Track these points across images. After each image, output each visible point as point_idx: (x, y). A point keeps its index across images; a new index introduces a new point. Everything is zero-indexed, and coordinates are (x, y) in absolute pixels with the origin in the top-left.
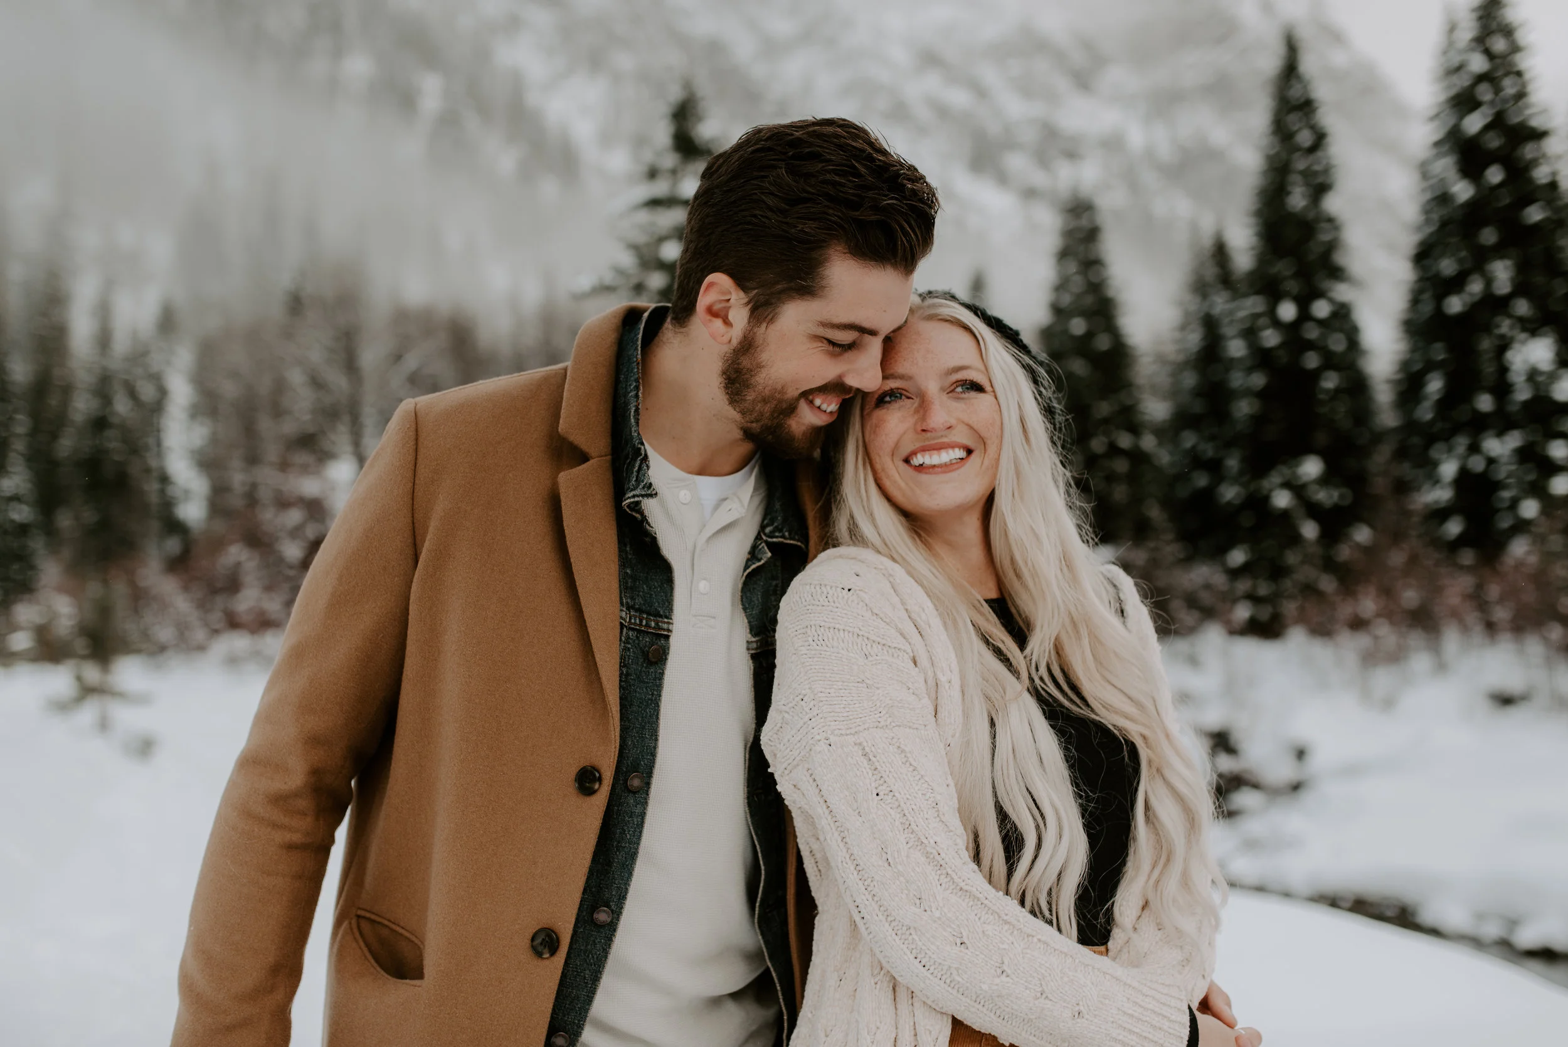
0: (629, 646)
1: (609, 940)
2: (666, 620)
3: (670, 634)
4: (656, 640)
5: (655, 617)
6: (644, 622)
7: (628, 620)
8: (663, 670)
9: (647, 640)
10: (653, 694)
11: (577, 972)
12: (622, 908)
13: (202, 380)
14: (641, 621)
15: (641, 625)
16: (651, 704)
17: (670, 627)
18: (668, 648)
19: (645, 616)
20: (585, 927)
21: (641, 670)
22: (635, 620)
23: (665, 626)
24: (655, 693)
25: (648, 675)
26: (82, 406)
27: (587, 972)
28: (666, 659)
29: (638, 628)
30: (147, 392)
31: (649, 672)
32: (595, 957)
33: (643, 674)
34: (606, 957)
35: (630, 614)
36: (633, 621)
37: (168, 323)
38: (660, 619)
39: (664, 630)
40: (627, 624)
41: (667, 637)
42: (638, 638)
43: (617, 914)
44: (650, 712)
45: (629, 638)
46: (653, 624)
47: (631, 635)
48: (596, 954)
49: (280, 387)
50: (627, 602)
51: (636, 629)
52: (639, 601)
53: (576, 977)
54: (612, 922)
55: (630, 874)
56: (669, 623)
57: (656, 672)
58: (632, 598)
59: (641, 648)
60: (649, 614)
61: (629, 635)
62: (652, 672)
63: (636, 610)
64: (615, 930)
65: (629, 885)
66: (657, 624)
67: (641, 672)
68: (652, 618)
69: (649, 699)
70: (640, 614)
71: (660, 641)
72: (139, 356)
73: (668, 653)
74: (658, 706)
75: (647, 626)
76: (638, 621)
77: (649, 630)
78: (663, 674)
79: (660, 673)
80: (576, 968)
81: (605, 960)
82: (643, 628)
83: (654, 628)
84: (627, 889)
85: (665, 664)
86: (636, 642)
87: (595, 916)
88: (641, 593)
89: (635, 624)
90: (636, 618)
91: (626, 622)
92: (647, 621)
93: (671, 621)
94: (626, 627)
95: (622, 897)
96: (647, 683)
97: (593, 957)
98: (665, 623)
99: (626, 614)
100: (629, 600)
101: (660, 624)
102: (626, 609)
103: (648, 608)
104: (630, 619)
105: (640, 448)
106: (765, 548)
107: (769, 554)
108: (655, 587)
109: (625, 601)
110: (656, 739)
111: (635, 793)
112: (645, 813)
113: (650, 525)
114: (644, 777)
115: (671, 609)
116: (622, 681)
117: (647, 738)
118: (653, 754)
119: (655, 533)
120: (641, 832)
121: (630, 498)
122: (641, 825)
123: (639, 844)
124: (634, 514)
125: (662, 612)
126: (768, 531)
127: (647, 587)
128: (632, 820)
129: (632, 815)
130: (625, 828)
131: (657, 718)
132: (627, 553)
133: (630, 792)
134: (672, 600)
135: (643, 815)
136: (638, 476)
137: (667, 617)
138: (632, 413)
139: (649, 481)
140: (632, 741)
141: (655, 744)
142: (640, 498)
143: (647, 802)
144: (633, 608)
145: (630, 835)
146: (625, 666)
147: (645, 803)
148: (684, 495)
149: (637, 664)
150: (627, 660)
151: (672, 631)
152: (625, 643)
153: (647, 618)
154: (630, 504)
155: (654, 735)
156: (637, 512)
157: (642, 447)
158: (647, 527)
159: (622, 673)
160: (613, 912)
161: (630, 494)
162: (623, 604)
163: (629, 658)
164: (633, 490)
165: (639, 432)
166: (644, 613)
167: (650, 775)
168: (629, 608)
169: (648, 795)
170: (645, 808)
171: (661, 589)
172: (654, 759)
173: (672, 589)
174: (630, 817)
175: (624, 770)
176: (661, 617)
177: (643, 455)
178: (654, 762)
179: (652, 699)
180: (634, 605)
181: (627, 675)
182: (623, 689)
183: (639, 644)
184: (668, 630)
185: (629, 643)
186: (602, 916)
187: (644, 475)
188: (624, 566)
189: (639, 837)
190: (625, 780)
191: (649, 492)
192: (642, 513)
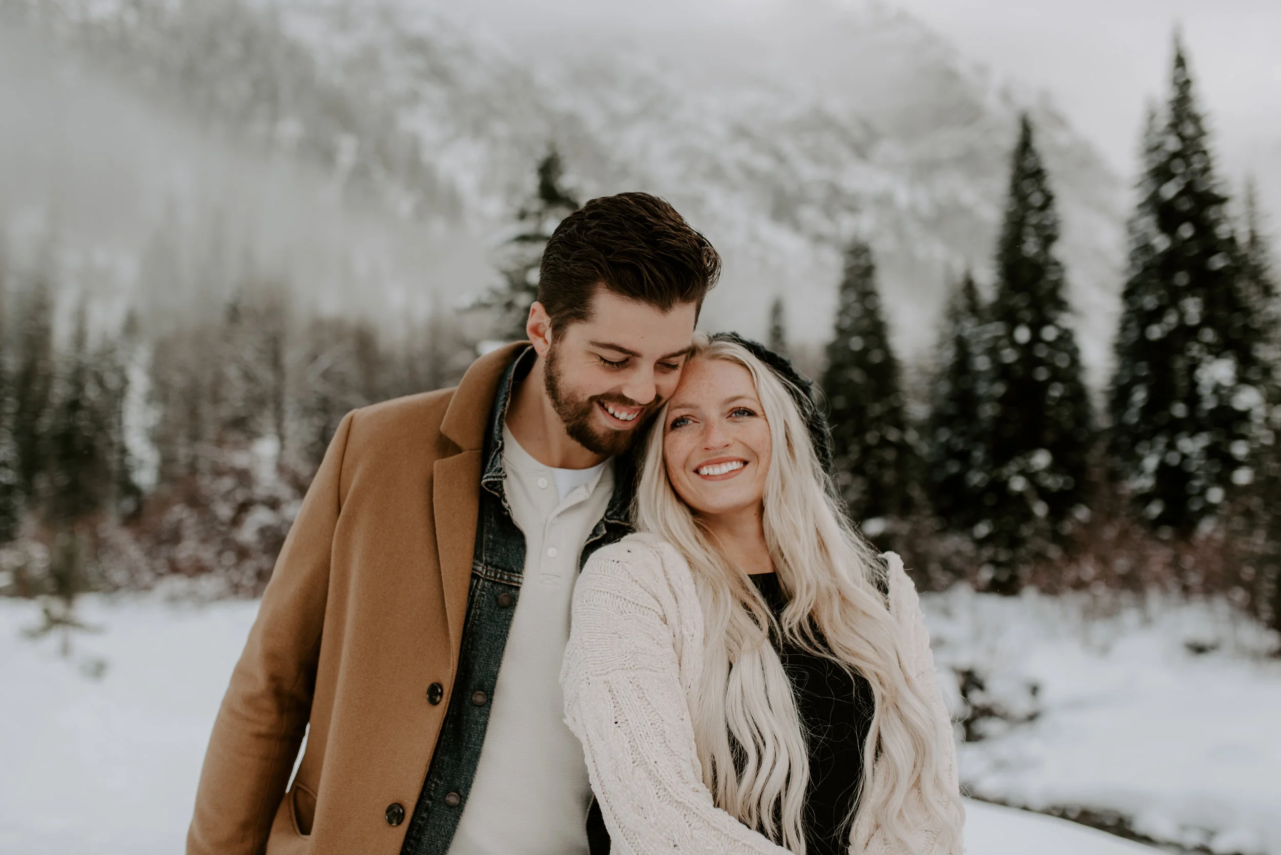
0: (484, 593)
1: (458, 817)
2: (517, 575)
3: (519, 585)
4: (508, 589)
5: (509, 572)
6: (499, 576)
7: (484, 573)
8: (512, 613)
9: (500, 589)
10: (502, 631)
11: (432, 841)
12: (468, 794)
13: (156, 373)
14: (496, 575)
15: (495, 577)
16: (499, 639)
17: (520, 580)
18: (518, 597)
19: (500, 571)
20: (440, 806)
21: (493, 613)
22: (491, 573)
23: (516, 579)
24: (504, 630)
25: (500, 617)
26: (60, 392)
27: (439, 842)
28: (515, 605)
29: (492, 579)
30: (112, 381)
31: (500, 614)
32: (446, 830)
33: (495, 615)
34: (454, 831)
35: (487, 569)
36: (488, 574)
37: (131, 327)
38: (513, 574)
39: (515, 582)
40: (483, 576)
41: (518, 588)
42: (492, 587)
43: (463, 799)
44: (497, 644)
45: (484, 587)
46: (506, 577)
47: (486, 584)
48: (447, 828)
49: (219, 379)
50: (486, 561)
51: (491, 581)
52: (496, 559)
54: (460, 803)
55: (475, 769)
56: (519, 577)
57: (506, 614)
58: (491, 557)
59: (495, 596)
60: (504, 569)
61: (485, 585)
62: (503, 614)
63: (493, 566)
64: (462, 811)
65: (474, 777)
66: (509, 577)
67: (493, 614)
68: (506, 573)
69: (498, 635)
70: (496, 569)
71: (511, 590)
72: (107, 352)
73: (517, 600)
74: (505, 641)
75: (501, 578)
76: (493, 575)
77: (502, 582)
78: (512, 616)
79: (510, 615)
80: (431, 838)
81: (454, 834)
82: (497, 580)
83: (506, 580)
84: (472, 780)
85: (514, 608)
86: (491, 590)
87: (447, 798)
89: (490, 576)
90: (491, 571)
91: (482, 574)
92: (501, 575)
93: (520, 575)
94: (483, 578)
95: (468, 786)
96: (498, 622)
98: (516, 576)
99: (483, 568)
100: (488, 559)
101: (512, 578)
102: (485, 565)
103: (504, 565)
104: (487, 572)
105: (498, 443)
106: (604, 527)
107: (605, 532)
108: (512, 549)
109: (484, 558)
110: (499, 666)
111: (480, 706)
112: (487, 722)
113: (506, 501)
114: (487, 695)
115: (522, 567)
116: (475, 619)
117: (491, 664)
118: (495, 677)
119: (509, 507)
120: (484, 737)
121: (485, 479)
122: (484, 731)
123: (481, 746)
124: (492, 492)
125: (515, 569)
126: (609, 514)
127: (505, 549)
128: (477, 728)
129: (477, 723)
130: (472, 733)
131: (503, 650)
132: (491, 522)
133: (476, 706)
134: (524, 560)
135: (485, 724)
136: (492, 463)
137: (518, 573)
138: (498, 417)
139: (500, 466)
140: (479, 667)
141: (498, 670)
142: (492, 479)
143: (489, 714)
144: (491, 564)
145: (475, 739)
146: (479, 608)
147: (487, 715)
148: (542, 482)
149: (491, 607)
150: (481, 603)
151: (521, 584)
152: (480, 590)
153: (501, 573)
154: (487, 484)
155: (498, 663)
156: (496, 491)
157: (500, 442)
158: (503, 503)
159: (475, 614)
160: (461, 796)
161: (485, 476)
162: (481, 561)
163: (483, 603)
164: (487, 473)
165: (501, 431)
166: (499, 568)
167: (492, 693)
168: (487, 564)
169: (490, 708)
170: (487, 719)
171: (517, 551)
172: (496, 681)
173: (525, 552)
174: (476, 725)
175: (472, 688)
176: (514, 572)
177: (499, 448)
178: (495, 684)
179: (500, 635)
180: (492, 562)
181: (480, 615)
182: (476, 626)
183: (493, 592)
184: (518, 583)
185: (484, 591)
186: (453, 799)
187: (497, 462)
188: (488, 532)
189: (482, 741)
190: (472, 696)
191: (499, 474)
192: (501, 492)
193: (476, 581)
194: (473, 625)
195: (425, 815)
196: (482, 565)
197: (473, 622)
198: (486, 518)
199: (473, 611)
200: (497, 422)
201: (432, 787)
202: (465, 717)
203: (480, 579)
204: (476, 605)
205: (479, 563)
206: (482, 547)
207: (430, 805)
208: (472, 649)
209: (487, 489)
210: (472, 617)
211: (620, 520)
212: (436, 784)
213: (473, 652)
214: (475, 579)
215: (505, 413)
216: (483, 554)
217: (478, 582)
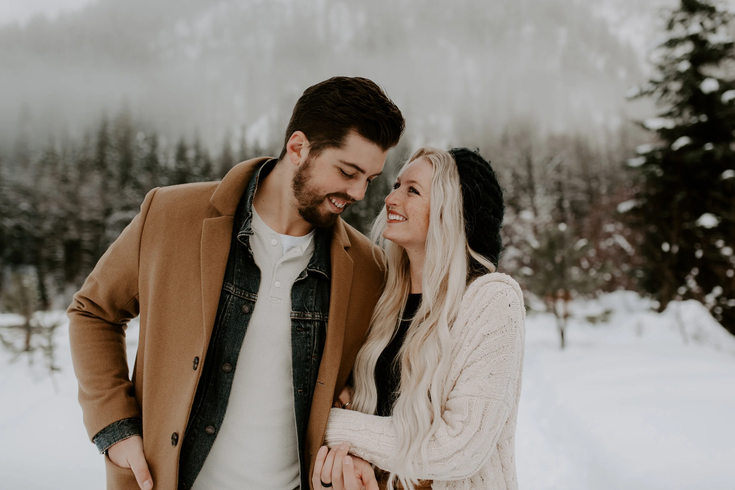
0: (233, 304)
1: (213, 441)
2: (254, 294)
3: (255, 301)
4: (248, 303)
5: (249, 292)
6: (243, 294)
7: (234, 291)
8: (250, 318)
9: (243, 302)
10: (243, 328)
11: (196, 455)
12: (220, 427)
14: (241, 293)
15: (241, 294)
16: (241, 332)
17: (256, 298)
18: (254, 308)
19: (244, 291)
20: (201, 434)
21: (238, 316)
22: (238, 292)
23: (253, 297)
25: (242, 319)
27: (200, 456)
28: (252, 312)
29: (239, 296)
31: (242, 317)
32: (205, 449)
33: (239, 318)
34: (210, 450)
35: (236, 289)
36: (237, 292)
38: (251, 294)
39: (253, 299)
40: (233, 293)
41: (254, 303)
42: (238, 300)
43: (217, 430)
44: (240, 335)
45: (234, 300)
46: (247, 295)
47: (235, 298)
48: (206, 447)
50: (235, 284)
51: (238, 297)
52: (242, 284)
53: (195, 458)
54: (215, 433)
55: (225, 411)
56: (255, 296)
57: (246, 318)
58: (239, 283)
60: (246, 290)
61: (234, 299)
62: (244, 318)
63: (240, 288)
64: (216, 437)
65: (224, 416)
66: (249, 296)
68: (247, 293)
69: (240, 330)
70: (241, 290)
71: (250, 304)
73: (253, 310)
74: (245, 333)
75: (244, 296)
76: (239, 293)
77: (245, 298)
78: (249, 319)
80: (195, 453)
81: (209, 451)
82: (242, 297)
83: (247, 297)
84: (223, 418)
85: (250, 315)
86: (238, 302)
87: (207, 429)
88: (244, 281)
89: (238, 294)
91: (233, 292)
92: (244, 294)
93: (257, 295)
94: (233, 295)
95: (221, 422)
96: (241, 322)
97: (204, 449)
98: (253, 295)
99: (234, 289)
100: (237, 283)
101: (251, 296)
102: (235, 286)
103: (246, 288)
105: (249, 213)
106: (306, 272)
107: (307, 275)
108: (252, 280)
109: (234, 283)
110: (240, 348)
111: (228, 373)
112: (232, 383)
113: (251, 249)
114: (232, 366)
115: (258, 291)
116: (227, 319)
117: (235, 347)
118: (237, 355)
119: (253, 253)
120: (230, 391)
121: (240, 234)
122: (230, 388)
123: (229, 397)
124: (243, 243)
125: (253, 291)
126: (310, 265)
127: (248, 279)
128: (226, 386)
129: (226, 383)
130: (223, 389)
131: (243, 338)
132: (240, 262)
133: (225, 372)
134: (259, 286)
135: (231, 383)
136: (245, 225)
137: (255, 293)
138: (249, 198)
139: (250, 227)
140: (228, 348)
141: (240, 350)
142: (245, 235)
143: (233, 377)
144: (238, 286)
145: (225, 392)
146: (230, 312)
147: (232, 378)
148: (274, 242)
149: (237, 312)
150: (231, 309)
151: (256, 300)
152: (231, 302)
153: (244, 292)
154: (241, 237)
155: (240, 346)
156: (245, 242)
157: (250, 213)
158: (249, 250)
159: (227, 316)
160: (215, 428)
161: (240, 232)
162: (233, 284)
163: (232, 309)
164: (242, 231)
165: (250, 207)
166: (243, 289)
167: (235, 364)
168: (236, 286)
169: (234, 374)
170: (232, 380)
171: (255, 281)
172: (238, 357)
173: (260, 281)
174: (225, 384)
175: (223, 361)
176: (252, 293)
177: (250, 216)
178: (237, 358)
179: (242, 330)
180: (239, 285)
181: (230, 317)
182: (227, 323)
183: (239, 304)
184: (255, 299)
185: (233, 302)
186: (210, 430)
187: (248, 225)
188: (238, 268)
189: (229, 394)
190: (223, 366)
191: (249, 232)
192: (248, 244)
193: (229, 296)
194: (225, 323)
195: (193, 439)
196: (233, 286)
197: (226, 321)
198: (237, 259)
199: (226, 314)
200: (248, 201)
201: (198, 421)
202: (219, 379)
203: (231, 295)
204: (228, 311)
205: (231, 285)
206: (233, 276)
207: (196, 432)
208: (224, 337)
209: (240, 241)
210: (225, 318)
211: (316, 269)
212: (201, 419)
213: (224, 339)
214: (228, 294)
215: (254, 196)
216: (234, 281)
217: (230, 297)
